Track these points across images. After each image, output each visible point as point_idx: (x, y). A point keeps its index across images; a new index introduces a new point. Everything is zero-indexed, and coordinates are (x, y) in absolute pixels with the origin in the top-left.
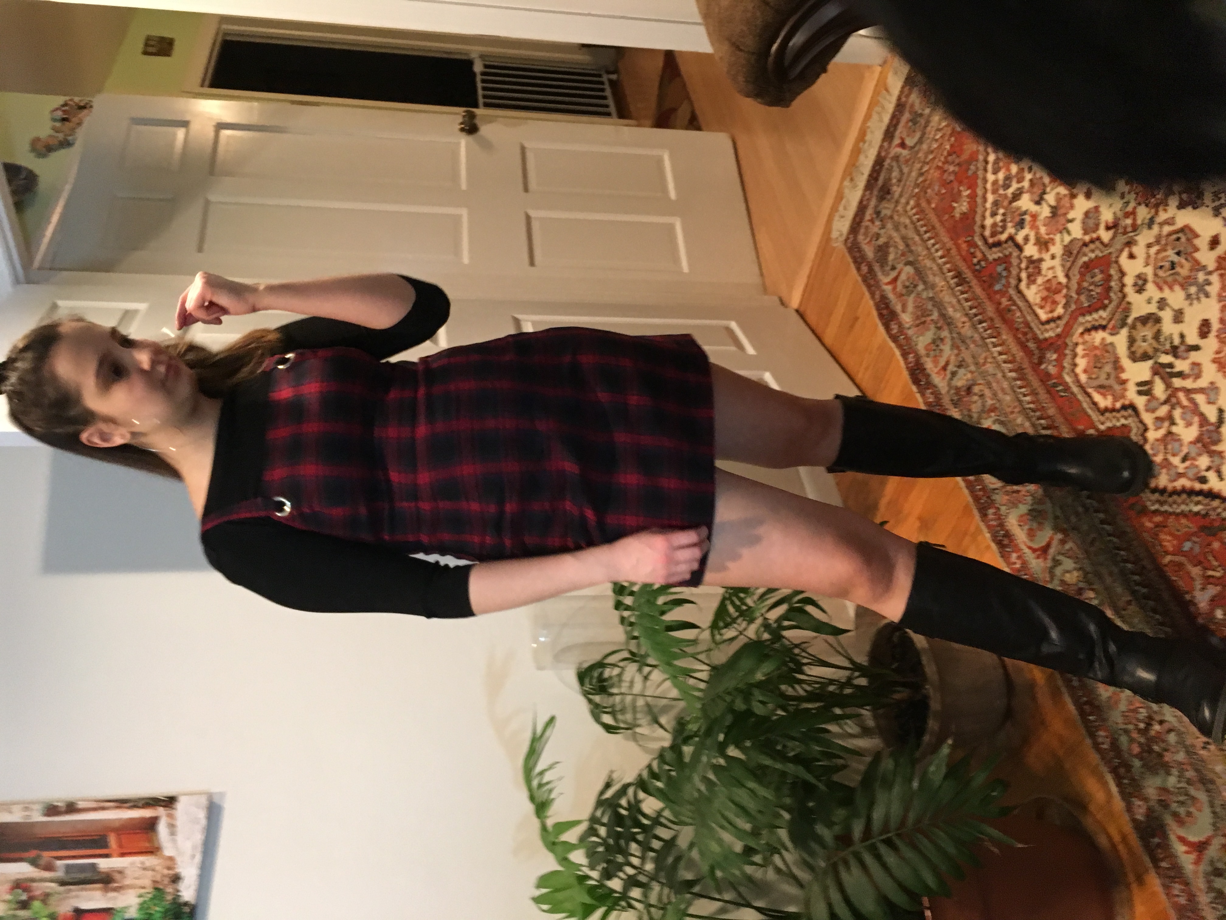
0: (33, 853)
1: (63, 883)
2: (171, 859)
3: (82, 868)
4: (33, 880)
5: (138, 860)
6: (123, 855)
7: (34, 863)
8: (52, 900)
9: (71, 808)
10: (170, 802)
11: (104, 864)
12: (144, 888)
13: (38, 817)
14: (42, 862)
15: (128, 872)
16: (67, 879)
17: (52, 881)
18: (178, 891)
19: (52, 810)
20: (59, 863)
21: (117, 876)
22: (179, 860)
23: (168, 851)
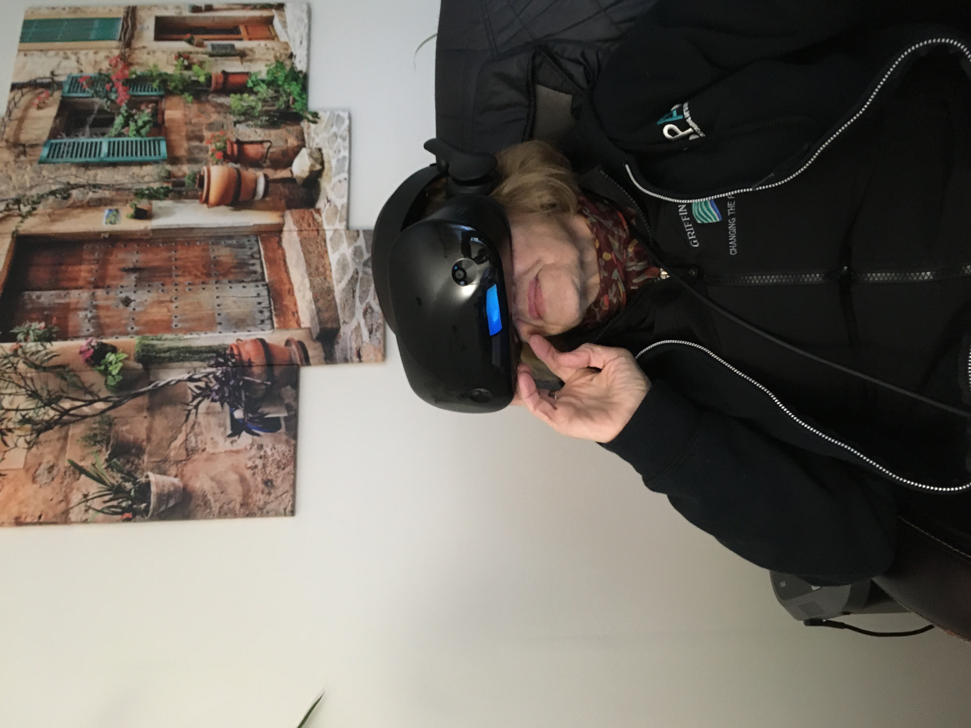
0: (188, 36)
1: (211, 55)
2: (286, 43)
3: (225, 47)
4: (191, 53)
5: (263, 43)
6: (250, 39)
7: (190, 42)
8: (207, 66)
9: (209, 8)
10: (280, 7)
11: (238, 45)
12: (268, 60)
13: (187, 13)
14: (195, 42)
15: (257, 51)
16: (215, 52)
17: (203, 53)
18: (293, 64)
19: (196, 9)
20: (206, 43)
21: (248, 52)
22: (291, 44)
23: (283, 38)
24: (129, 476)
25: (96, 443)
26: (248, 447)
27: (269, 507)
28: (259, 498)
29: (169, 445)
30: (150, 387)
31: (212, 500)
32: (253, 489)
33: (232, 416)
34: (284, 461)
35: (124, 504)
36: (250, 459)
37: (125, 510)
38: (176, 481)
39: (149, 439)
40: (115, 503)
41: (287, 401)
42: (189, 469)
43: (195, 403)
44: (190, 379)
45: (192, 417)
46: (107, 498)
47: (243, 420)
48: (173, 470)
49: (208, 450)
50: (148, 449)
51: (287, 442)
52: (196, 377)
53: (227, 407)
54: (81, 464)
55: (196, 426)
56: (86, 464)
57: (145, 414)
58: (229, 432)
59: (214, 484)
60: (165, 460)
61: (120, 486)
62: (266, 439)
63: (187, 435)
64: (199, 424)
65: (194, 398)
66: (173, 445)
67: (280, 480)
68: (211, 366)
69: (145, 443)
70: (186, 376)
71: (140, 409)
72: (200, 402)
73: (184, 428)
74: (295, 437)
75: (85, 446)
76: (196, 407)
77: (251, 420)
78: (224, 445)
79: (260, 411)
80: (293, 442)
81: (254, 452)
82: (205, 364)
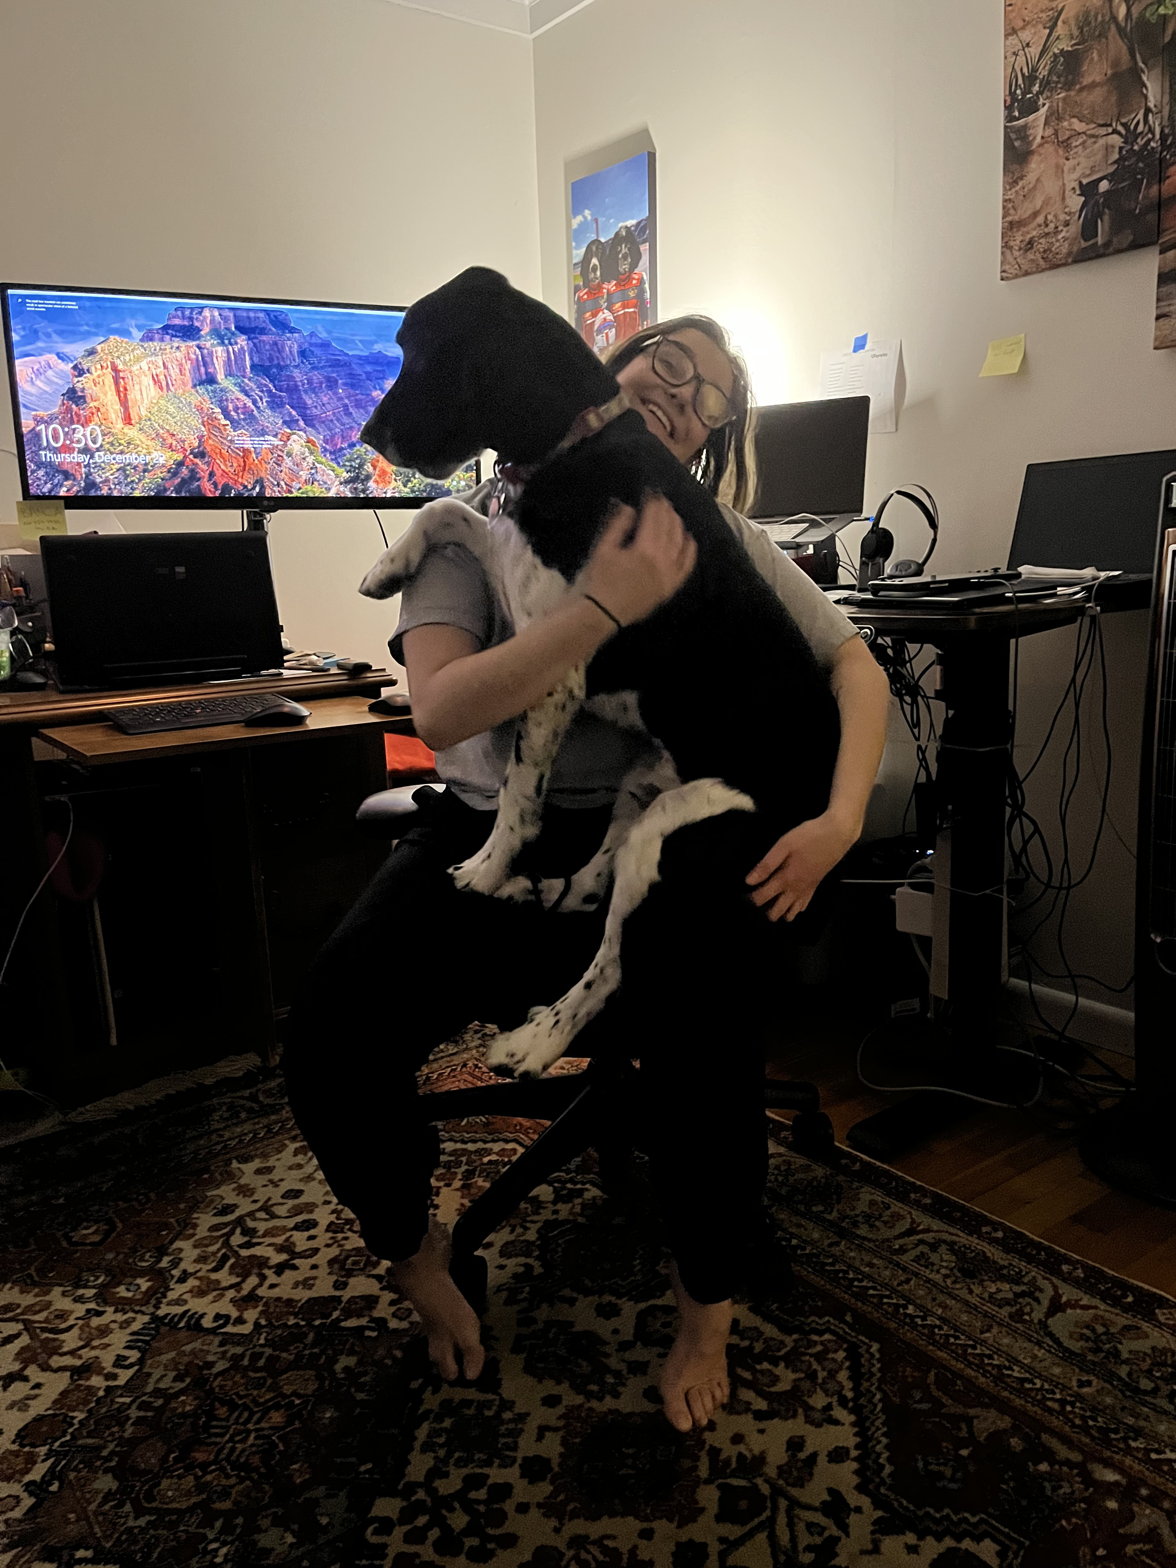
24: (1046, 84)
25: (1081, 29)
26: (1067, 210)
27: (1008, 252)
28: (1018, 239)
29: (1074, 117)
30: (1141, 64)
31: (1017, 188)
32: (1025, 229)
33: (1101, 179)
34: (1050, 256)
35: (1018, 92)
36: (1055, 216)
37: (1012, 94)
38: (1038, 140)
39: (1081, 90)
40: (1020, 81)
41: (1115, 240)
42: (1049, 148)
43: (1120, 128)
44: (1148, 110)
45: (1103, 131)
46: (1025, 70)
47: (1097, 194)
48: (1049, 132)
49: (1067, 162)
50: (1072, 93)
51: (1069, 254)
52: (1150, 116)
53: (1112, 169)
54: (1060, 23)
55: (1093, 140)
56: (1060, 29)
57: (1109, 72)
58: (1085, 182)
59: (1033, 182)
60: (1059, 119)
61: (1036, 78)
62: (1075, 227)
63: (1084, 133)
64: (1095, 142)
65: (1124, 125)
66: (1074, 120)
67: (1032, 257)
68: (1162, 132)
69: (1078, 87)
70: (1151, 105)
71: (1115, 64)
72: (1119, 133)
73: (1093, 126)
74: (1075, 262)
75: (1077, 19)
76: (1115, 131)
77: (1097, 202)
78: (1071, 180)
79: (1106, 210)
80: (1070, 260)
81: (1063, 217)
82: (1165, 123)
